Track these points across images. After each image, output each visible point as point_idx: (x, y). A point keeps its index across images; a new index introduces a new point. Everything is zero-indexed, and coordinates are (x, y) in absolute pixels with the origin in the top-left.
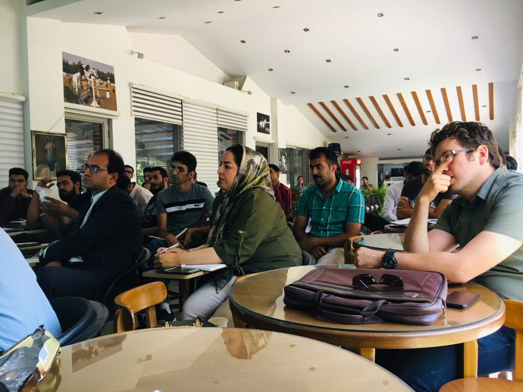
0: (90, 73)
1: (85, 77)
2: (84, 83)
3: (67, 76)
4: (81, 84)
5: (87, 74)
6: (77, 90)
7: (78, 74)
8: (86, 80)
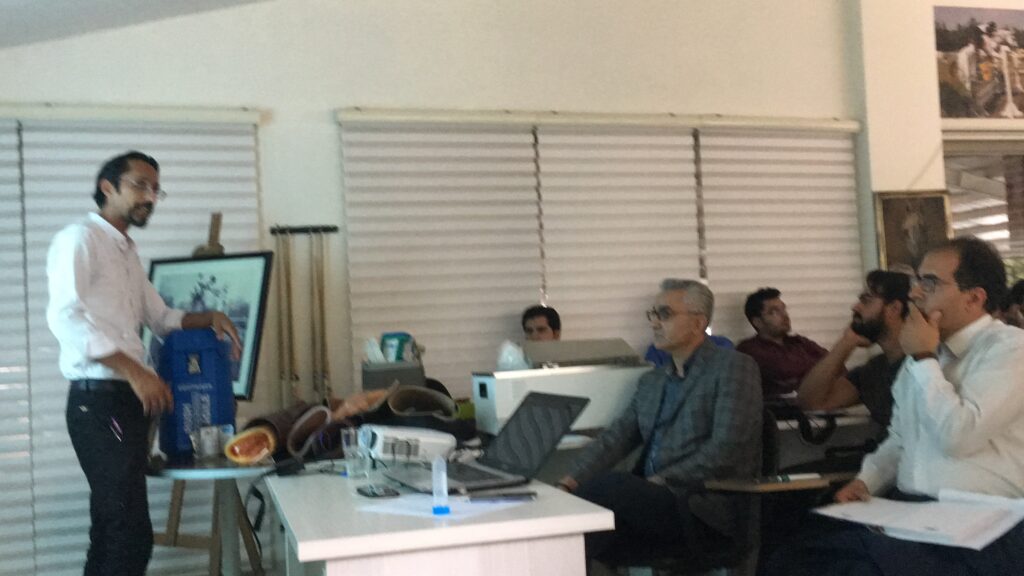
0: (998, 39)
1: (986, 52)
2: (983, 66)
3: (946, 58)
4: (978, 69)
5: (990, 43)
6: (968, 86)
7: (970, 49)
8: (990, 58)
